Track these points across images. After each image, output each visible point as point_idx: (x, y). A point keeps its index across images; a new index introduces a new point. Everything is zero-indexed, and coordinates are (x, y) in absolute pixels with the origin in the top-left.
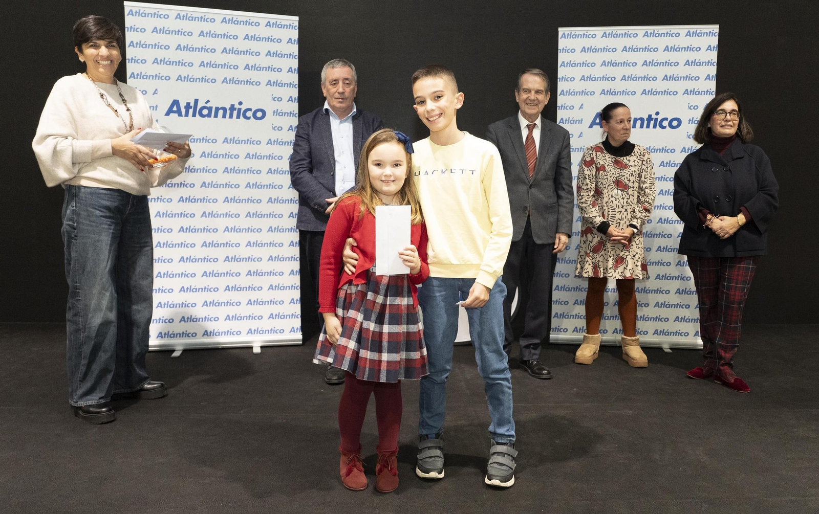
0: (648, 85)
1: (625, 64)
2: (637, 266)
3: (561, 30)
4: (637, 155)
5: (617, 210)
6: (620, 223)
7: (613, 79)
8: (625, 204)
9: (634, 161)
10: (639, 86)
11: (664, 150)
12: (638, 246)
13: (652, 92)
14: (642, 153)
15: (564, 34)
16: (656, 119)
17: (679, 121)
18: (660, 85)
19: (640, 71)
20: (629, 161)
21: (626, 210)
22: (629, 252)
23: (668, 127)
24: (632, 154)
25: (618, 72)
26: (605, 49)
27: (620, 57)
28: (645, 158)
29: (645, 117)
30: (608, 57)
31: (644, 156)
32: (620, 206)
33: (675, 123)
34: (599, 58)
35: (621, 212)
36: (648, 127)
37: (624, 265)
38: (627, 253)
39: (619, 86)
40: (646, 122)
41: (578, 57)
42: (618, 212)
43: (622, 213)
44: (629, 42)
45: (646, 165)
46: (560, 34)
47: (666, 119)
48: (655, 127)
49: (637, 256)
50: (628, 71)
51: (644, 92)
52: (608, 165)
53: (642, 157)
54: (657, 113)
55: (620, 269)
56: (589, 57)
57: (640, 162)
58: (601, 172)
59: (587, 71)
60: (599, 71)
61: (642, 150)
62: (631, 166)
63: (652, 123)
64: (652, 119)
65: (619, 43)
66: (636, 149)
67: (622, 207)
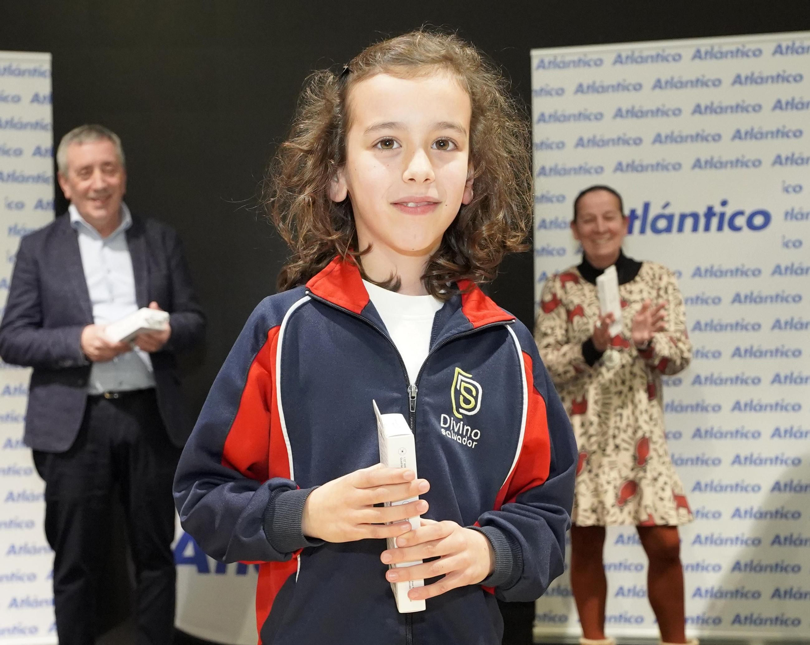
0: (704, 151)
1: (659, 112)
2: (662, 499)
3: (537, 55)
4: (647, 278)
5: (613, 389)
6: (621, 415)
7: (638, 141)
8: (628, 376)
9: (641, 291)
10: (687, 153)
11: (740, 272)
12: (662, 460)
13: (711, 164)
14: (657, 276)
15: (542, 61)
16: (722, 215)
17: (767, 216)
18: (728, 150)
19: (689, 124)
20: (631, 292)
21: (631, 389)
22: (645, 471)
23: (746, 229)
24: (638, 278)
25: (647, 128)
26: (620, 87)
27: (648, 99)
28: (663, 284)
29: (702, 211)
30: (626, 100)
31: (660, 279)
32: (619, 382)
33: (758, 220)
34: (608, 103)
35: (620, 393)
36: (707, 228)
37: (637, 499)
38: (641, 474)
39: (648, 154)
40: (702, 222)
41: (571, 104)
42: (616, 393)
43: (623, 396)
44: (665, 71)
45: (665, 297)
46: (535, 62)
47: (741, 213)
48: (720, 228)
49: (662, 480)
50: (664, 125)
51: (698, 164)
52: (589, 305)
53: (657, 281)
54: (724, 203)
55: (630, 507)
56: (591, 103)
57: (654, 293)
58: (576, 319)
59: (587, 130)
60: (610, 128)
61: (656, 268)
62: (635, 302)
63: (715, 221)
64: (714, 215)
65: (647, 73)
66: (644, 270)
67: (623, 382)
